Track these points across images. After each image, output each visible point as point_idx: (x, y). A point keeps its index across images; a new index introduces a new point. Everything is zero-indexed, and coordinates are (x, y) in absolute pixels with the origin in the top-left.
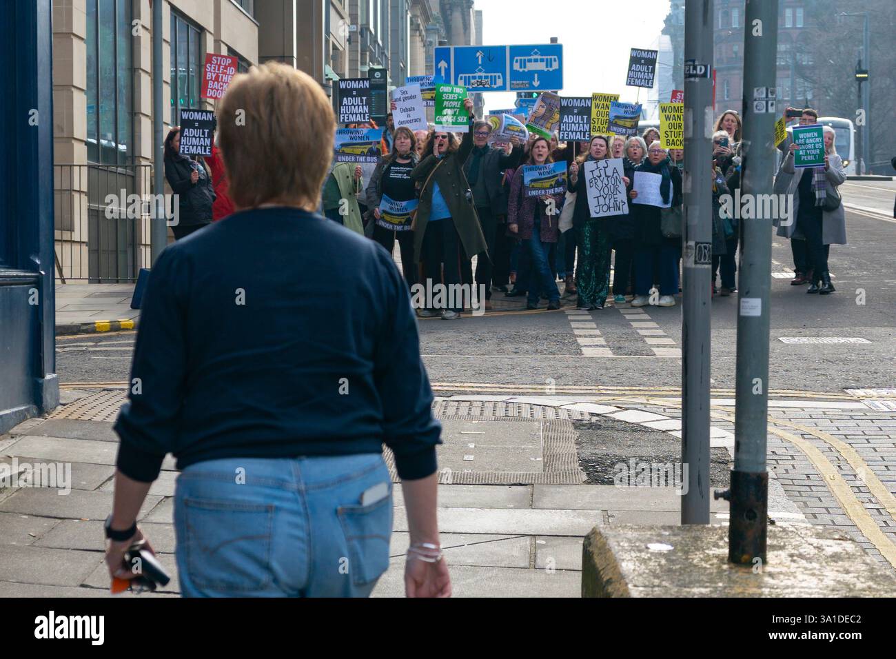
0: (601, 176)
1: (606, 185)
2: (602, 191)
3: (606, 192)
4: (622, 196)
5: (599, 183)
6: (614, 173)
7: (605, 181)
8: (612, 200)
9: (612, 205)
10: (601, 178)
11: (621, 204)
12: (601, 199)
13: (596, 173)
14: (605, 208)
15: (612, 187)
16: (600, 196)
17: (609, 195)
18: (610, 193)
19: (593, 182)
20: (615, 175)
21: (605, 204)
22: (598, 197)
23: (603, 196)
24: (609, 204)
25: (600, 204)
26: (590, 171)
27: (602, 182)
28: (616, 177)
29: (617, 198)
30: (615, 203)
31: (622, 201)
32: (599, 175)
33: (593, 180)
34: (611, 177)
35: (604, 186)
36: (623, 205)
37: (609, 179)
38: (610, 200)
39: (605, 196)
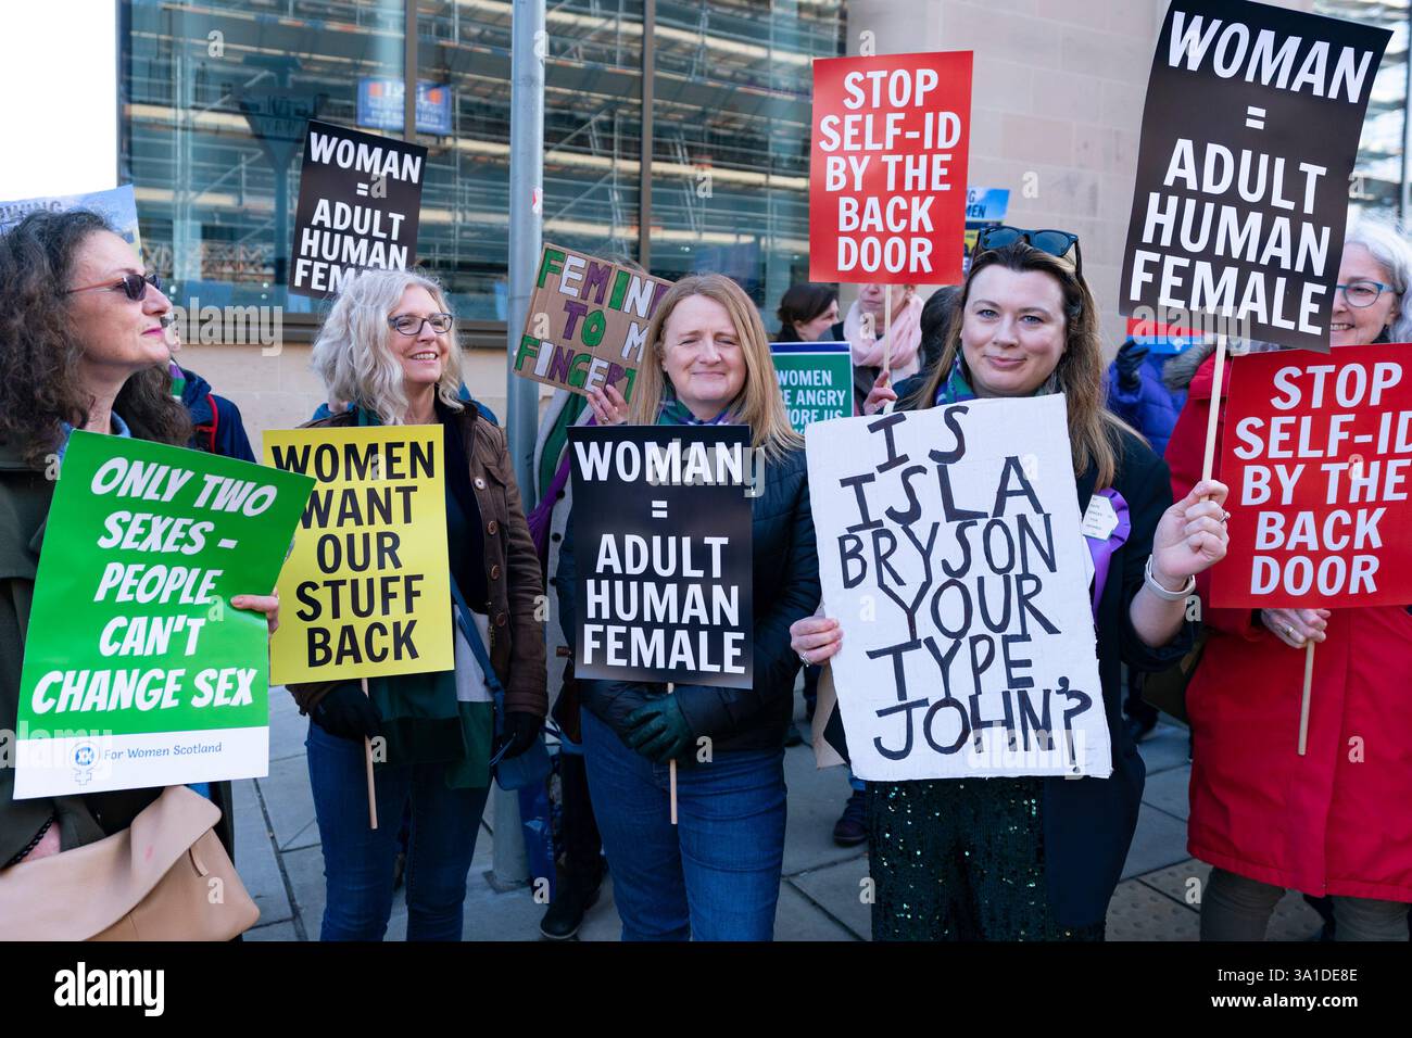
0: (915, 512)
1: (955, 577)
2: (923, 614)
3: (953, 621)
4: (1069, 655)
5: (906, 560)
6: (1003, 494)
7: (947, 549)
8: (995, 679)
9: (991, 708)
10: (921, 529)
11: (1060, 704)
13: (886, 494)
14: (948, 725)
15: (994, 586)
16: (914, 644)
17: (974, 641)
18: (978, 627)
19: (868, 553)
20: (1017, 506)
21: (949, 701)
22: (896, 652)
23: (930, 643)
24: (974, 700)
25: (911, 697)
26: (844, 483)
27: (926, 554)
28: (1022, 519)
29: (1027, 663)
30: (1014, 693)
31: (1064, 681)
32: (903, 506)
33: (866, 536)
34: (982, 523)
35: (940, 579)
36: (1069, 714)
37: (974, 534)
38: (977, 671)
39: (944, 645)
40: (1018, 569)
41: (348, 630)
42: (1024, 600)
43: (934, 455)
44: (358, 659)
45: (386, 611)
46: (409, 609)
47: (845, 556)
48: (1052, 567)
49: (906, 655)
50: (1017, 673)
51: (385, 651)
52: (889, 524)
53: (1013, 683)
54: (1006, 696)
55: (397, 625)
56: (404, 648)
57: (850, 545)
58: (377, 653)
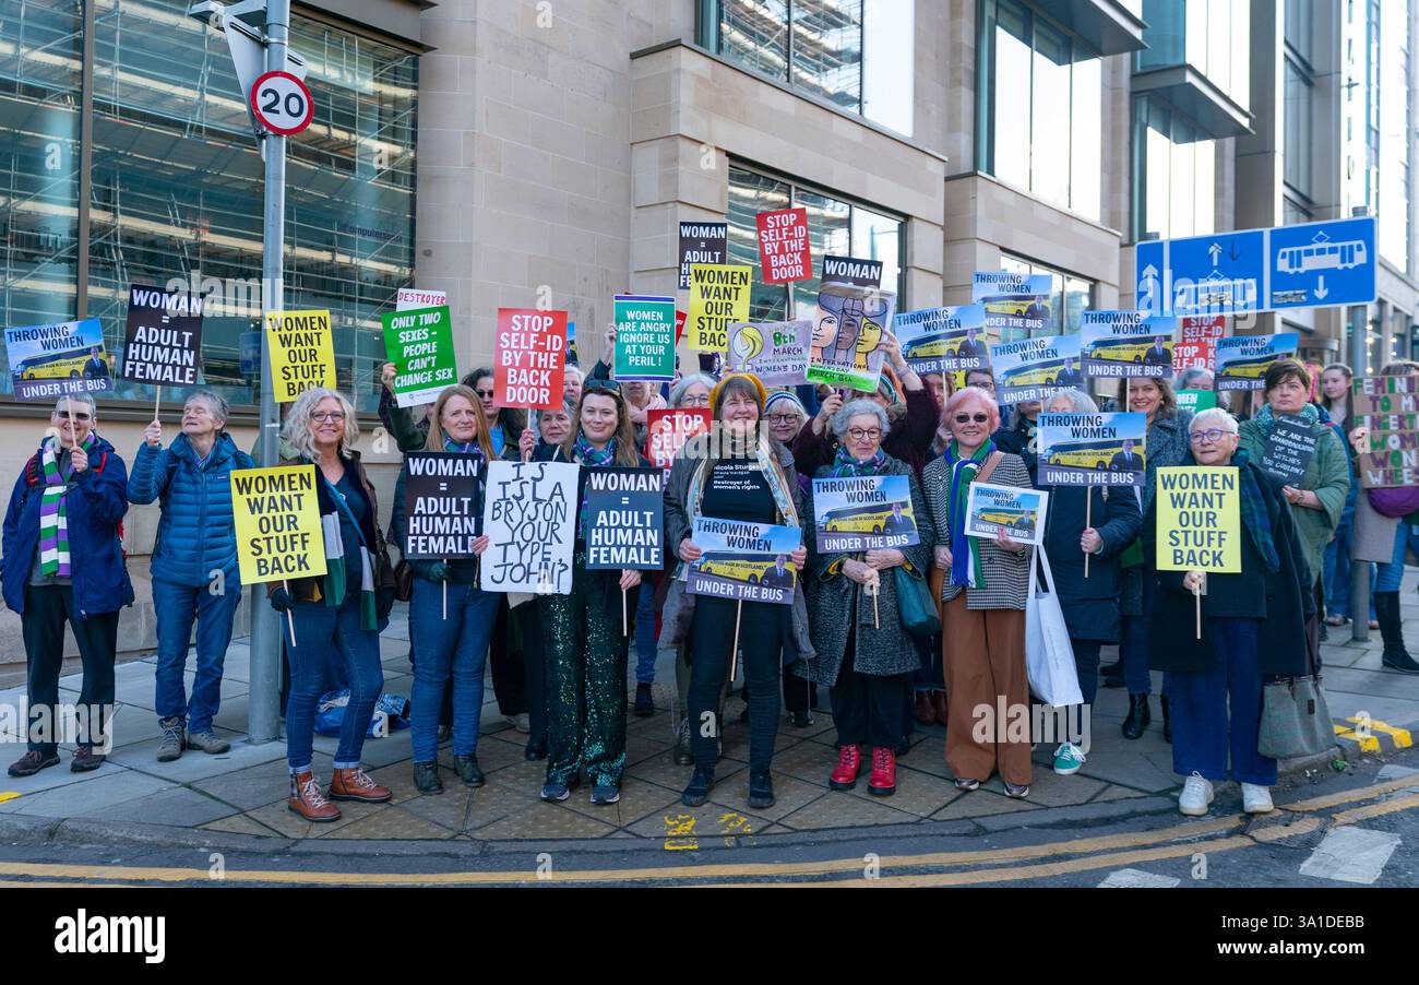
0: (522, 497)
1: (531, 521)
2: (518, 532)
3: (527, 535)
4: (564, 551)
5: (516, 514)
6: (553, 494)
7: (531, 511)
8: (538, 558)
9: (534, 567)
10: (523, 503)
11: (558, 568)
12: (513, 551)
13: (513, 489)
14: (518, 573)
15: (544, 525)
16: (512, 543)
17: (534, 543)
18: (536, 539)
19: (503, 509)
20: (557, 499)
21: (520, 564)
22: (505, 545)
23: (518, 543)
24: (529, 564)
25: (507, 562)
26: (500, 483)
27: (523, 512)
28: (558, 503)
29: (549, 553)
30: (543, 563)
31: (561, 560)
32: (518, 494)
33: (503, 503)
34: (544, 503)
35: (526, 520)
36: (560, 572)
37: (541, 507)
38: (532, 554)
39: (523, 544)
40: (553, 520)
41: (276, 559)
42: (553, 531)
43: (533, 478)
44: (281, 572)
45: (293, 550)
46: (304, 548)
47: (494, 509)
48: (564, 521)
49: (509, 547)
50: (545, 556)
51: (294, 568)
52: (512, 500)
53: (544, 559)
54: (541, 564)
55: (299, 556)
56: (303, 565)
57: (497, 505)
58: (290, 568)
